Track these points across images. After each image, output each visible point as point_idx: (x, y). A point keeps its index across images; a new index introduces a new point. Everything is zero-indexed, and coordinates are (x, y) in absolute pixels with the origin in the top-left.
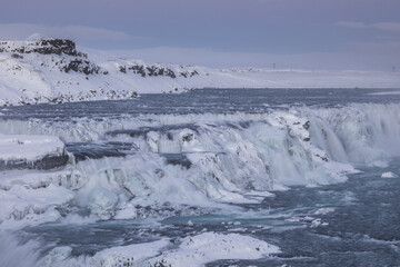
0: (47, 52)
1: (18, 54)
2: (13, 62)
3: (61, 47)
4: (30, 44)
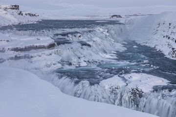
0: (13, 9)
1: (6, 9)
3: (16, 7)
4: (8, 6)
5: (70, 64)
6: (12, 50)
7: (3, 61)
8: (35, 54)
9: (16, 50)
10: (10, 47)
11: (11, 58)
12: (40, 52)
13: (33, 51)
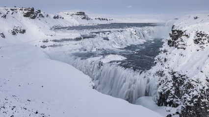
0: (78, 15)
2: (71, 17)
4: (74, 13)
5: (85, 50)
6: (53, 41)
7: (45, 47)
8: (65, 44)
9: (55, 41)
10: (52, 39)
11: (51, 46)
12: (68, 42)
13: (65, 42)
